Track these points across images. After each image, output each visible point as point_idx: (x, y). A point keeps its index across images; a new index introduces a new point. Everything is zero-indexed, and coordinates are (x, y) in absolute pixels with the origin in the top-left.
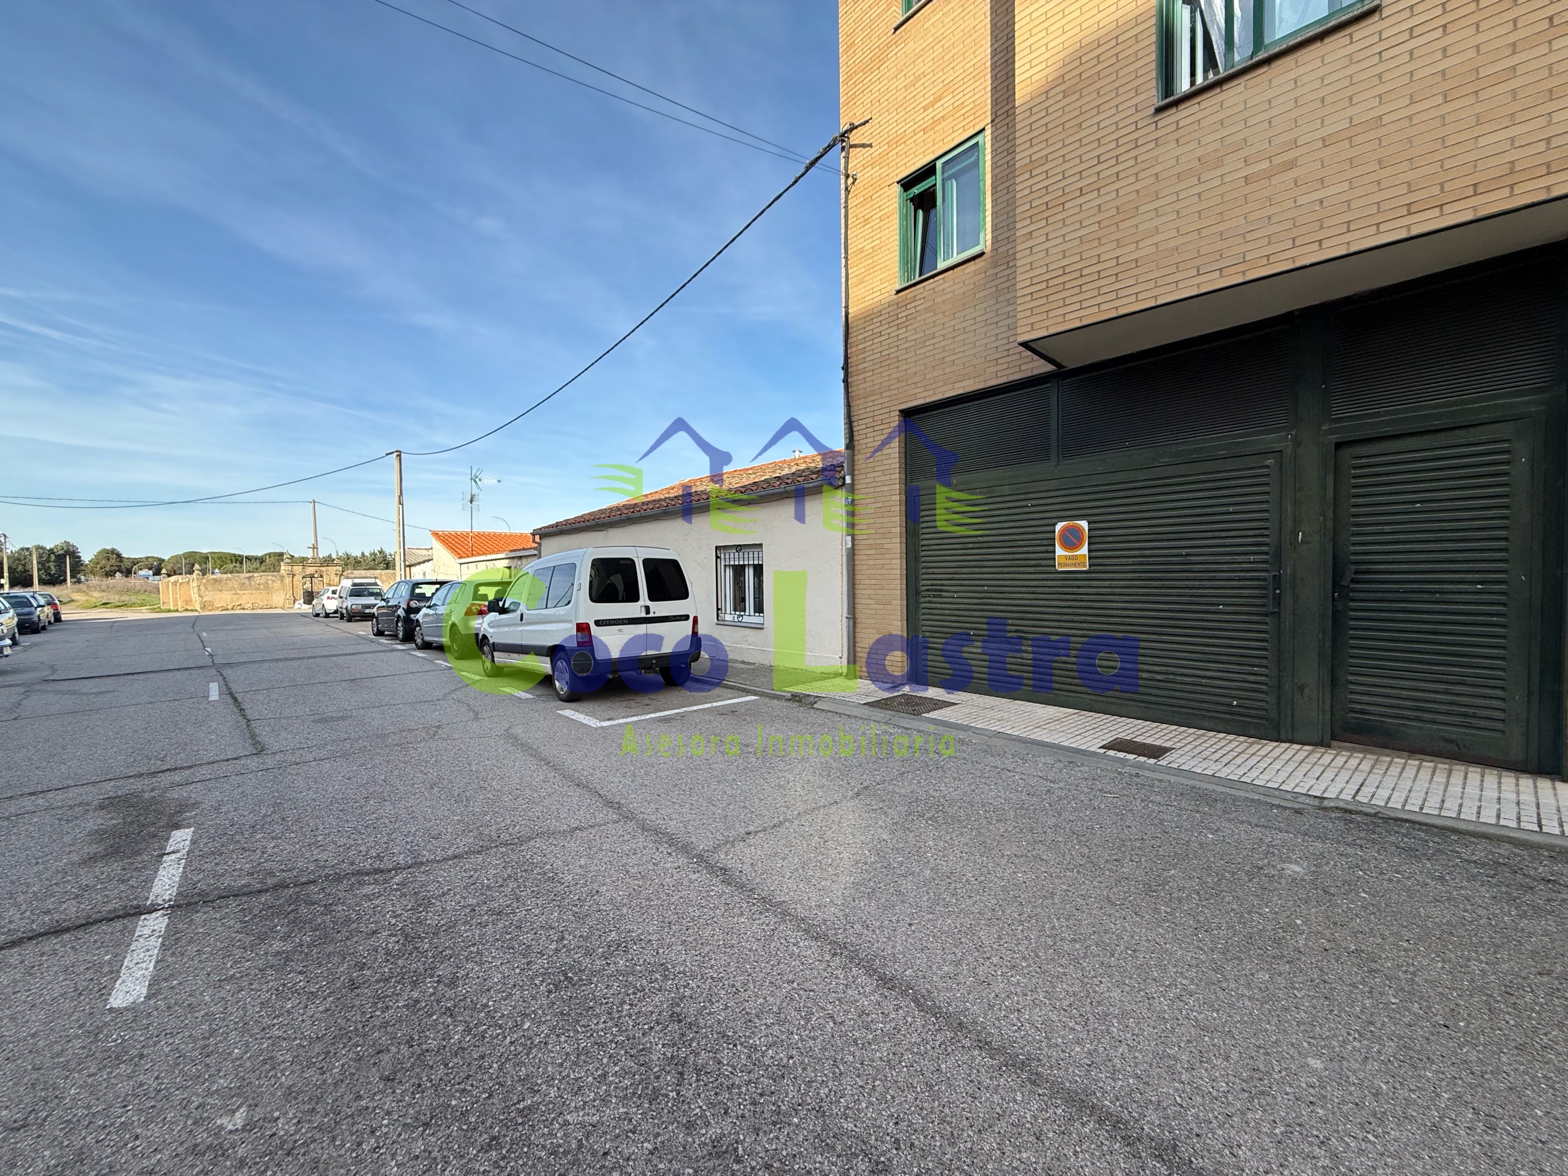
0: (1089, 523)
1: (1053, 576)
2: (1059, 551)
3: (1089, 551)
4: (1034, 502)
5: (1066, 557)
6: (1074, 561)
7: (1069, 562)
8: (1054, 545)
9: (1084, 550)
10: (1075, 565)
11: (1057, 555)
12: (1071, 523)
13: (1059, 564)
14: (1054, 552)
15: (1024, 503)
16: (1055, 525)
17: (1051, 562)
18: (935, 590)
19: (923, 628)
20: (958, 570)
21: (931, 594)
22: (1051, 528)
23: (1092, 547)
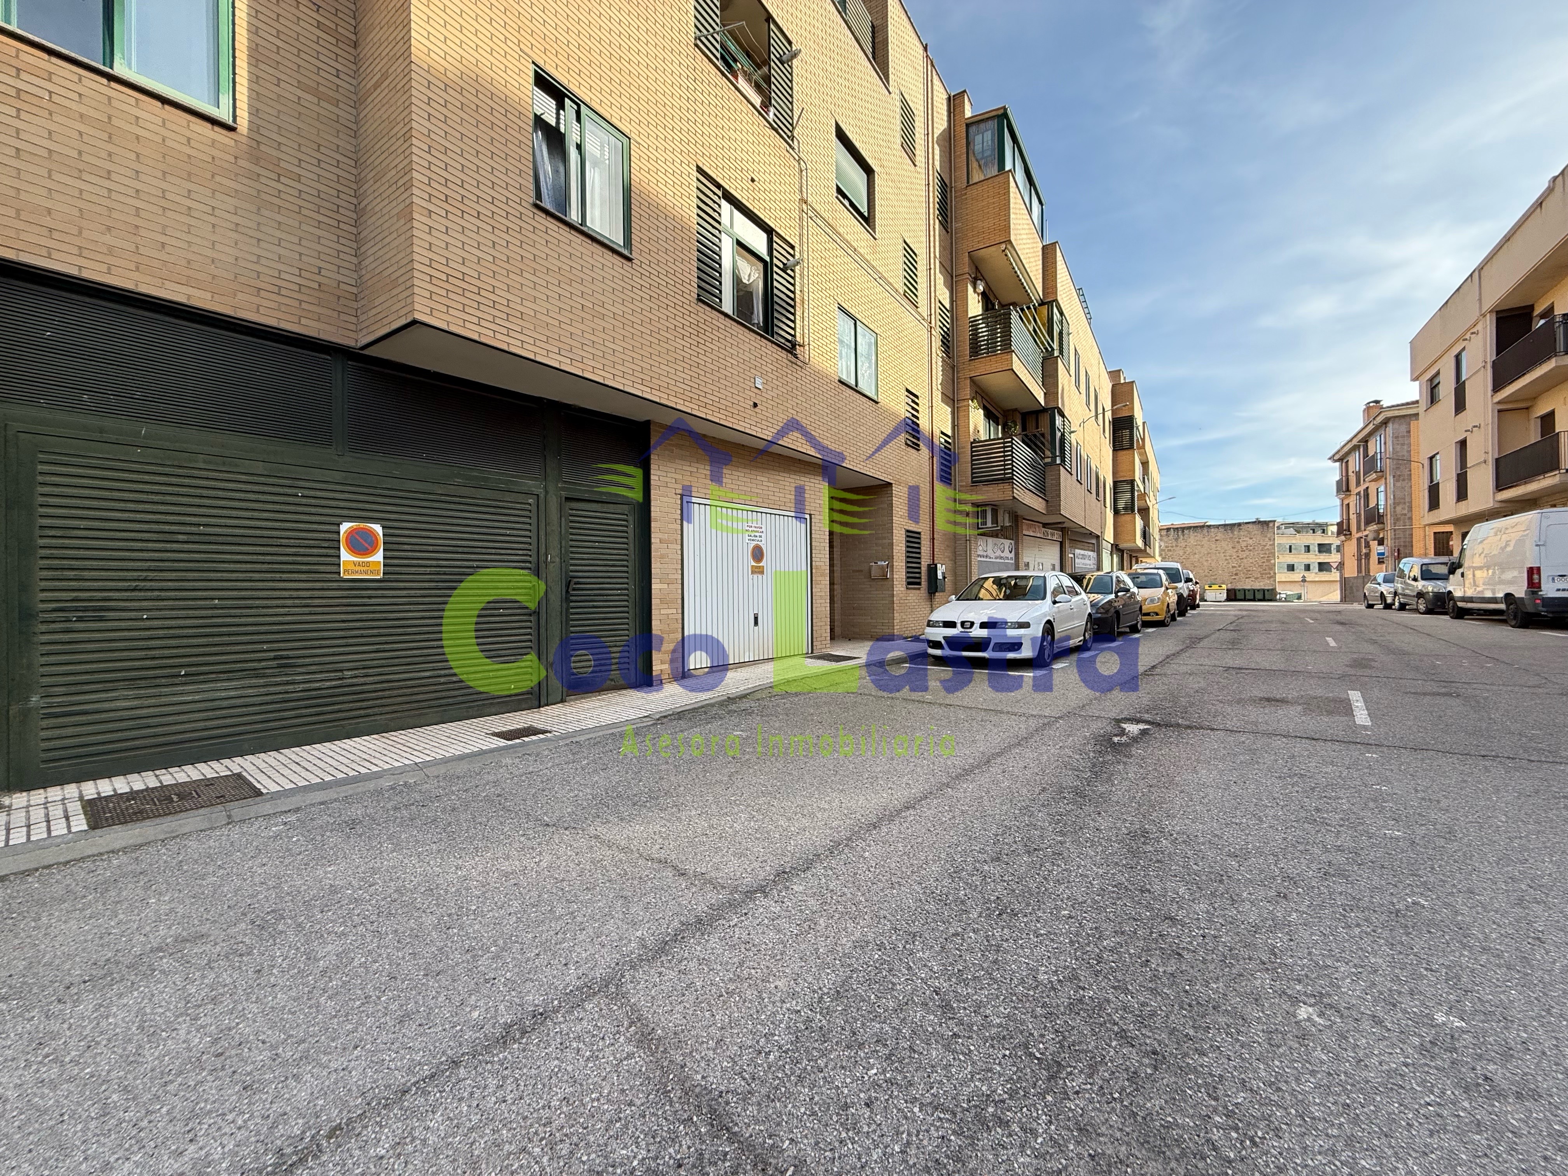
0: (383, 527)
1: (335, 585)
2: (345, 556)
3: (384, 558)
4: (306, 492)
5: (354, 563)
6: (365, 568)
7: (357, 568)
8: (339, 548)
9: (378, 556)
10: (366, 573)
11: (342, 560)
12: (362, 525)
13: (345, 572)
14: (339, 557)
15: (294, 491)
16: (338, 525)
17: (333, 569)
18: (86, 609)
19: (46, 680)
20: (151, 575)
21: (73, 616)
22: (334, 528)
23: (389, 554)
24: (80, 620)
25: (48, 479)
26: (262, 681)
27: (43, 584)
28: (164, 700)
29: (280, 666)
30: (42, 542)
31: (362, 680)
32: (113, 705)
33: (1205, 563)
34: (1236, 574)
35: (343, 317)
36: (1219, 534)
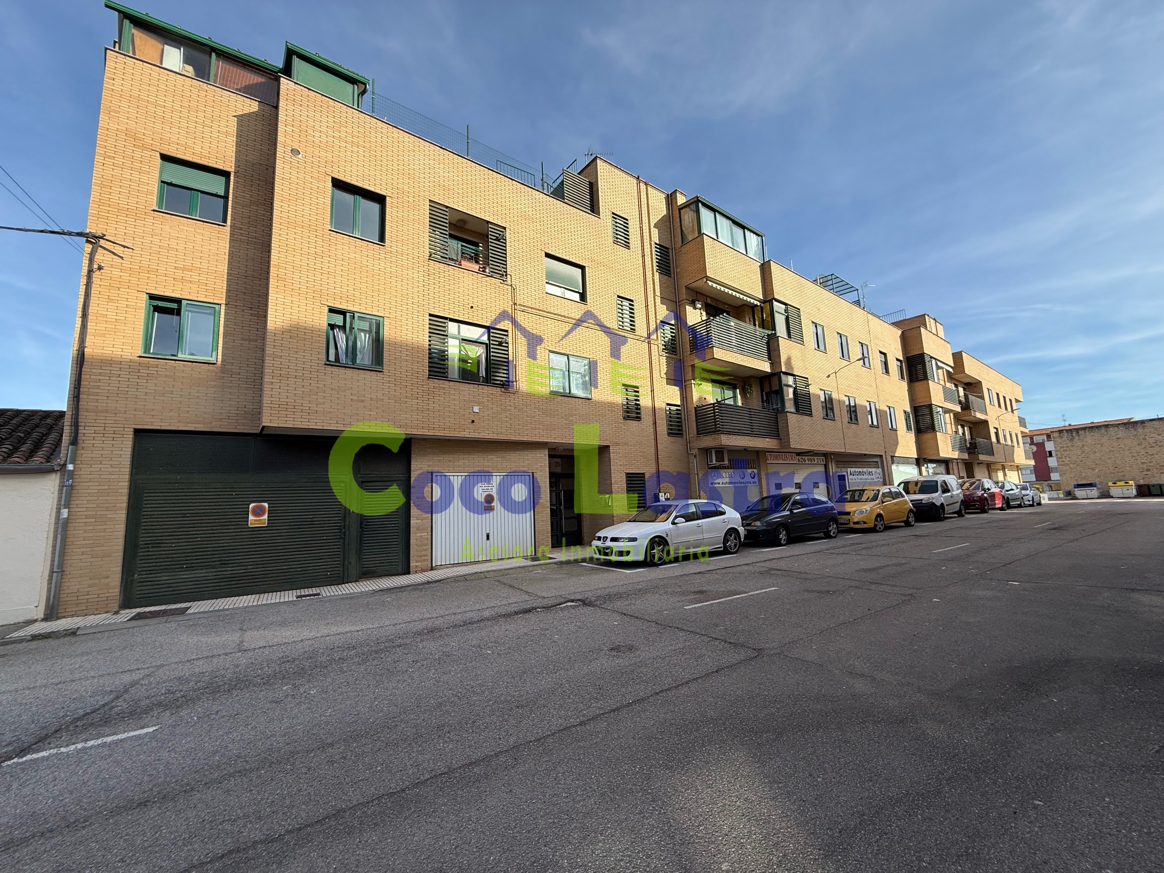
0: (269, 504)
1: (246, 530)
2: (251, 517)
3: (268, 517)
4: (237, 493)
5: (255, 520)
6: (259, 522)
7: (256, 522)
8: (248, 515)
9: (266, 517)
10: (259, 524)
12: (259, 504)
13: (250, 524)
14: (248, 518)
15: (231, 493)
16: (249, 505)
17: (245, 523)
18: (154, 543)
19: (140, 570)
20: (177, 530)
21: (150, 546)
22: (247, 506)
23: (270, 515)
24: (152, 547)
25: (147, 498)
26: (214, 570)
27: (142, 535)
28: (177, 577)
29: (221, 564)
30: (143, 520)
31: (256, 570)
32: (160, 579)
33: (1109, 461)
34: (1148, 470)
35: (254, 422)
36: (1120, 433)
